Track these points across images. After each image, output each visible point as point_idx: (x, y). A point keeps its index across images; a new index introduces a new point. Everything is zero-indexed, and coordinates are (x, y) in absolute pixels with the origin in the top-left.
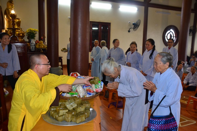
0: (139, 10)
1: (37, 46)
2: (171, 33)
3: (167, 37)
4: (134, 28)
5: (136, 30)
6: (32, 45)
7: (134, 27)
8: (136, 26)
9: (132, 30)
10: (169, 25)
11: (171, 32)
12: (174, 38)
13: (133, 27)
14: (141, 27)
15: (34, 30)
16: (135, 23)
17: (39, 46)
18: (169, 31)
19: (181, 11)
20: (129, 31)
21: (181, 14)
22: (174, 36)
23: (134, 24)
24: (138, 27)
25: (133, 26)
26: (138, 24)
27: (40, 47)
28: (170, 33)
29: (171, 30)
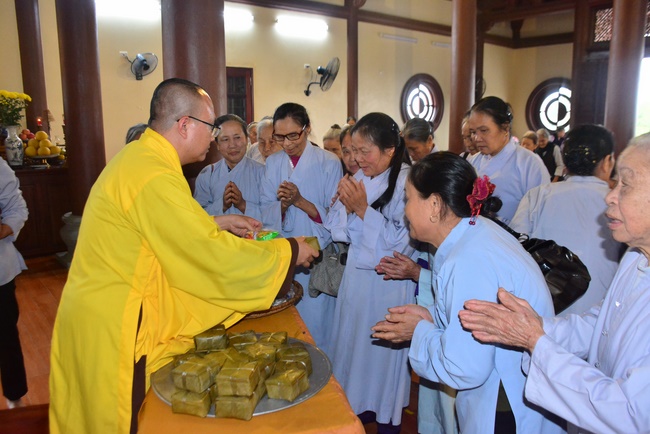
0: (332, 29)
1: (30, 151)
2: (422, 96)
3: (411, 105)
4: (322, 83)
5: (327, 89)
6: (10, 146)
7: (322, 79)
8: (327, 75)
9: (315, 89)
10: (415, 72)
11: (421, 94)
12: (431, 108)
13: (319, 81)
14: (341, 79)
15: (15, 96)
16: (324, 67)
17: (37, 148)
18: (415, 91)
19: (450, 35)
20: (307, 93)
21: (451, 43)
22: (431, 103)
23: (321, 71)
24: (334, 79)
25: (320, 76)
26: (333, 72)
27: (40, 151)
28: (418, 95)
29: (422, 87)
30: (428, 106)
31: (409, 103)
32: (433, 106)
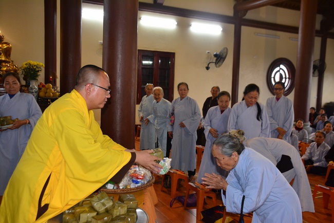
0: (224, 31)
1: (42, 94)
2: (281, 72)
3: (274, 78)
4: (216, 63)
5: (220, 66)
6: (31, 91)
7: (216, 60)
8: (219, 58)
9: (212, 66)
10: (277, 57)
11: (281, 70)
12: (287, 80)
13: (214, 61)
14: (229, 61)
15: (36, 64)
16: (218, 53)
17: (46, 93)
18: (278, 69)
19: (297, 33)
20: (208, 68)
21: (298, 38)
22: (287, 76)
23: (216, 56)
24: (224, 61)
25: (215, 58)
26: (224, 56)
27: (47, 95)
28: (279, 71)
29: (282, 66)
30: (286, 78)
31: (273, 76)
32: (289, 78)
